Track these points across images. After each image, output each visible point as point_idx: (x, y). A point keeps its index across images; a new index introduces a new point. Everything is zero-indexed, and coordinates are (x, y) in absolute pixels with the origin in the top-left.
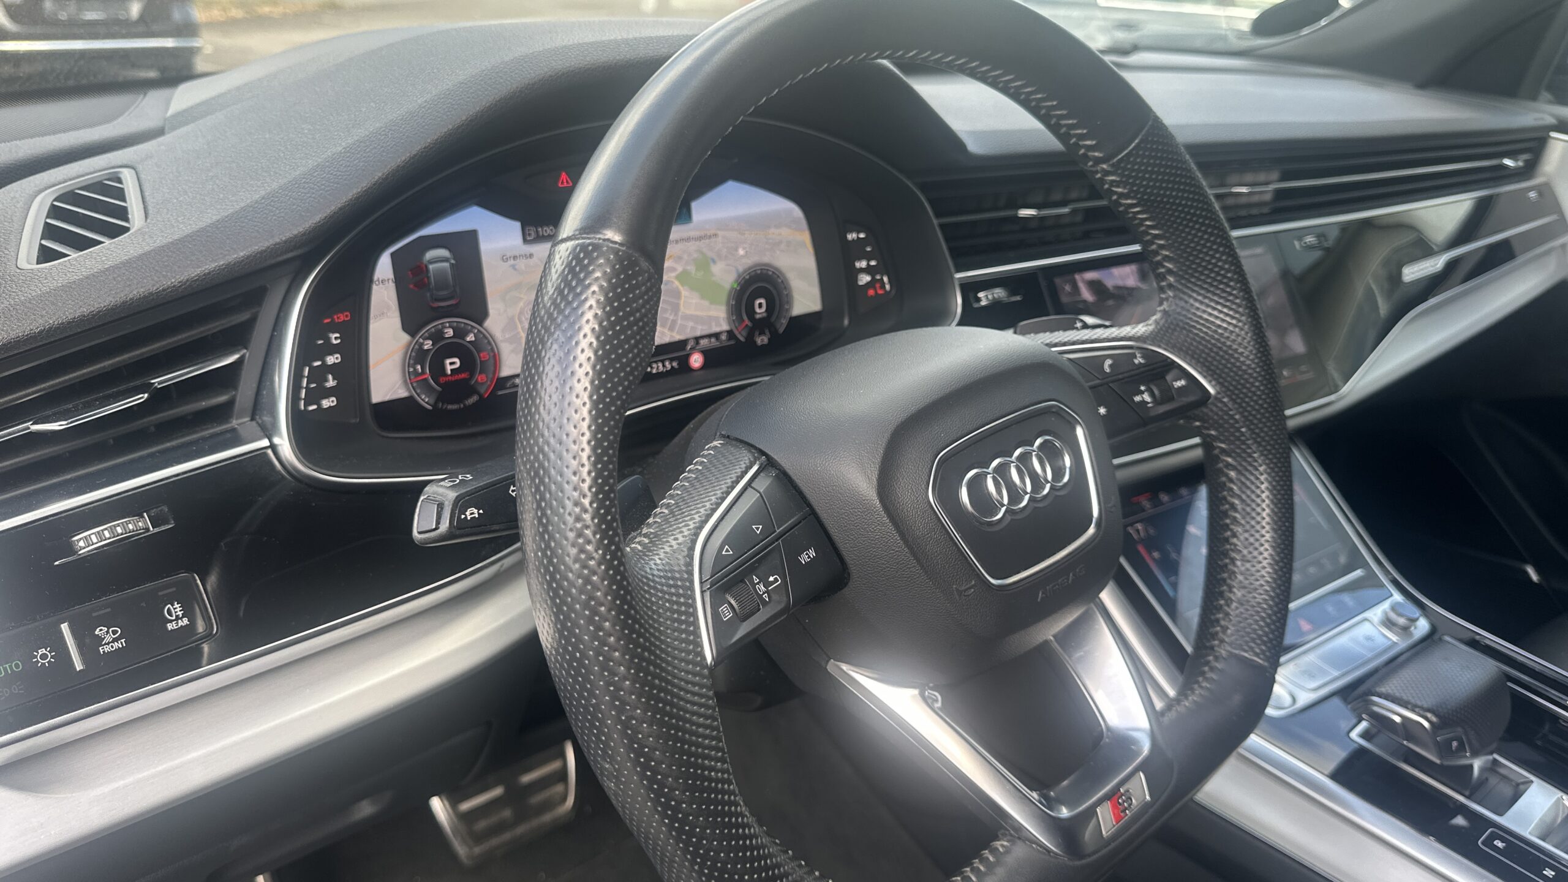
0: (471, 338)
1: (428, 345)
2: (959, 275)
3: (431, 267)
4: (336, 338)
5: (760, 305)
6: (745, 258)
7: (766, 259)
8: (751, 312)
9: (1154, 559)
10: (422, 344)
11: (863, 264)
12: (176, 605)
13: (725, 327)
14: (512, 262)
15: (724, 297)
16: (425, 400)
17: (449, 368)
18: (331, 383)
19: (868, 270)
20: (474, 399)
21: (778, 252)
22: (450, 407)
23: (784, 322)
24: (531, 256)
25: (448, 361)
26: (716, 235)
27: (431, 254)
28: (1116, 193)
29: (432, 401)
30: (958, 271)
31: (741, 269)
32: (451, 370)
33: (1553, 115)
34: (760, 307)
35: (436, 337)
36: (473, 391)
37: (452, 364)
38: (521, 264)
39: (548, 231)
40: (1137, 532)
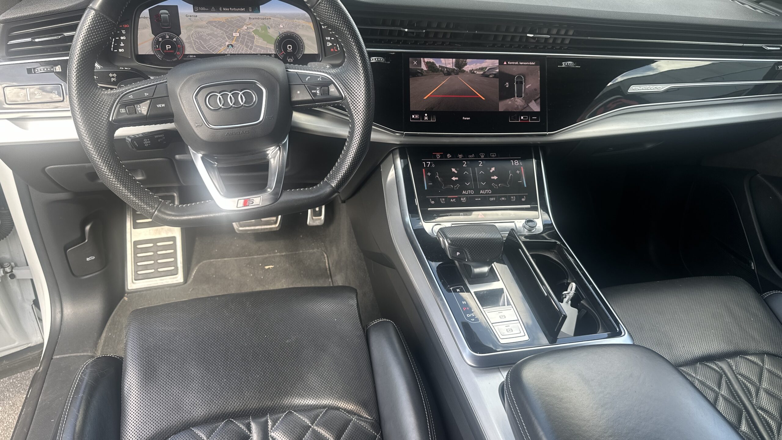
0: (175, 40)
1: (161, 39)
3: (162, 15)
4: (124, 32)
6: (283, 28)
7: (292, 31)
8: (285, 49)
9: (427, 175)
10: (159, 39)
11: (329, 38)
12: (56, 91)
13: (274, 52)
14: (190, 17)
15: (273, 42)
16: (159, 57)
17: (167, 48)
18: (122, 45)
19: (330, 41)
20: (176, 59)
21: (298, 29)
22: (167, 60)
23: (301, 55)
24: (196, 16)
25: (167, 46)
26: (270, 19)
27: (162, 11)
29: (161, 58)
31: (281, 33)
34: (290, 48)
35: (163, 37)
36: (175, 56)
37: (168, 47)
38: (193, 18)
39: (203, 9)
40: (427, 164)
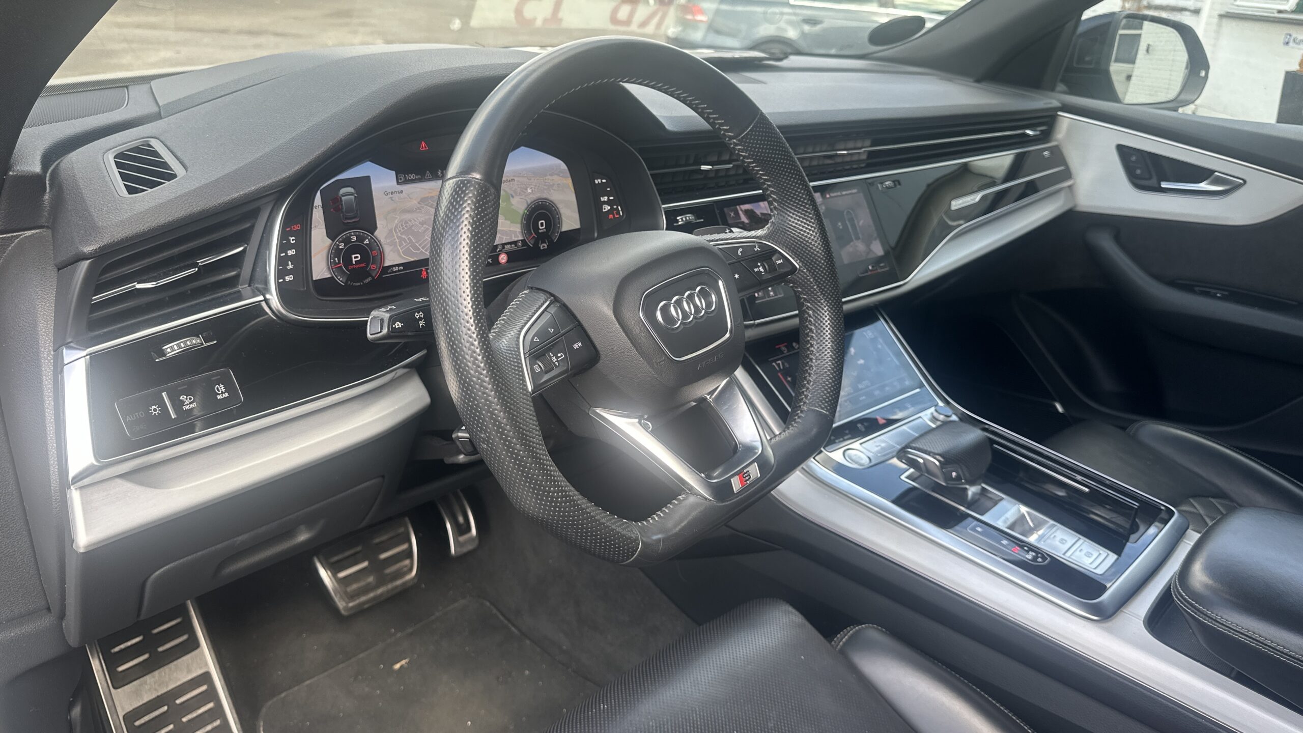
0: (366, 242)
1: (342, 246)
2: (663, 206)
3: (343, 198)
4: (293, 240)
5: (542, 224)
6: (532, 194)
7: (544, 196)
8: (536, 229)
9: (788, 382)
10: (339, 245)
11: (606, 199)
12: (221, 386)
13: (521, 238)
14: (391, 195)
15: (519, 221)
16: (340, 280)
17: (354, 260)
18: (290, 267)
19: (608, 203)
20: (370, 279)
21: (552, 191)
22: (354, 284)
23: (557, 235)
24: (402, 192)
25: (353, 256)
26: (513, 180)
27: (343, 191)
28: (742, 155)
29: (344, 281)
30: (663, 204)
31: (529, 202)
32: (355, 261)
33: (1058, 100)
34: (542, 225)
35: (347, 241)
36: (369, 274)
37: (356, 258)
38: (396, 196)
39: (412, 177)
40: (778, 365)
